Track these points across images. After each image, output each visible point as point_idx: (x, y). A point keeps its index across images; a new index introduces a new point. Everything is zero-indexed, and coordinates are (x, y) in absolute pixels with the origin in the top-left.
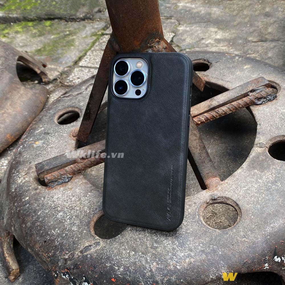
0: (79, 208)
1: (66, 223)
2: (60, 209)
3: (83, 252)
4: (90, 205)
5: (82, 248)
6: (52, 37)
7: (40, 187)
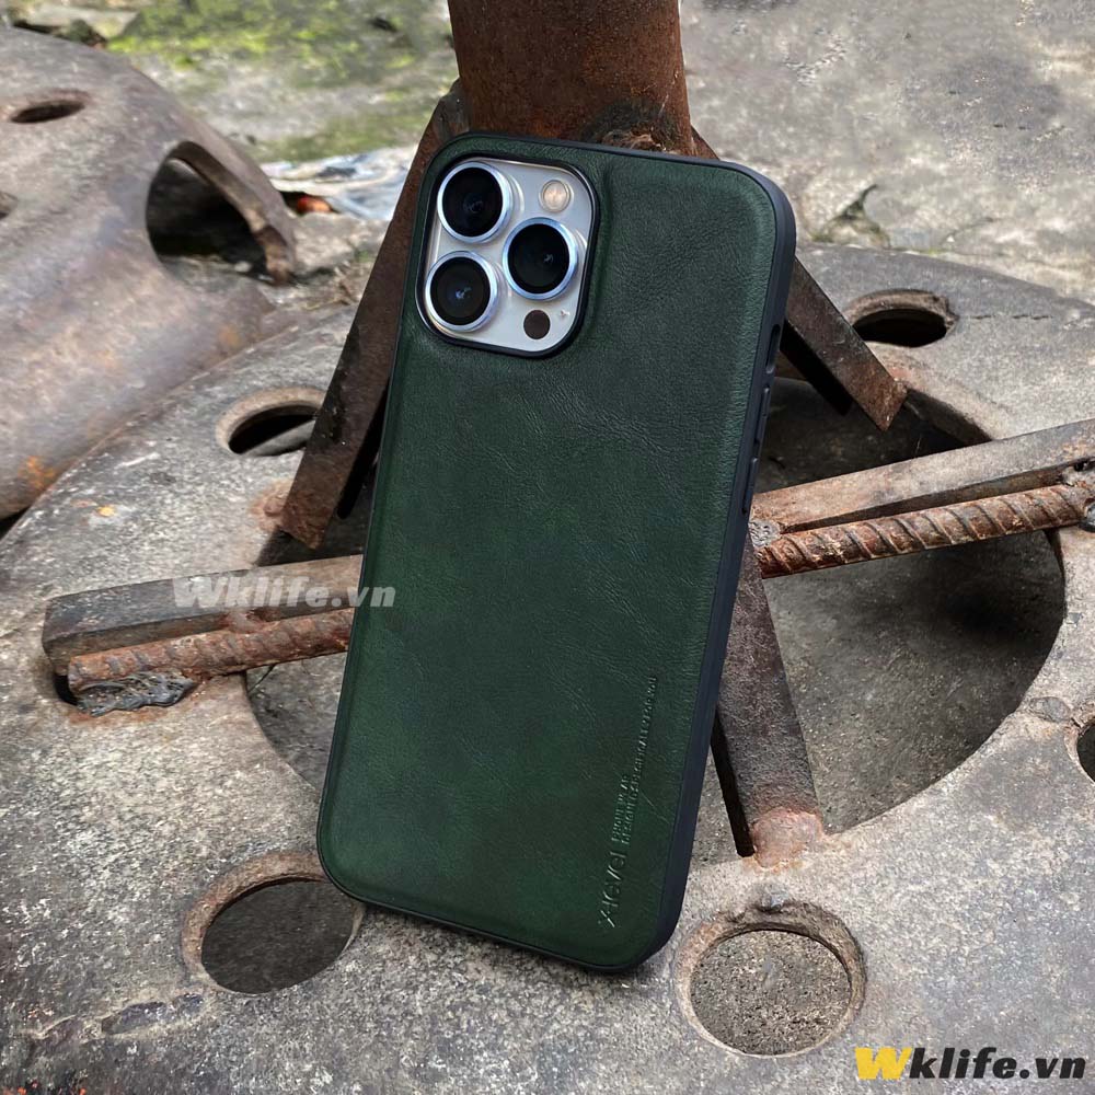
0: (173, 828)
1: (94, 883)
2: (91, 814)
3: (114, 1028)
4: (224, 824)
5: (119, 1008)
6: (377, 99)
7: (44, 701)
